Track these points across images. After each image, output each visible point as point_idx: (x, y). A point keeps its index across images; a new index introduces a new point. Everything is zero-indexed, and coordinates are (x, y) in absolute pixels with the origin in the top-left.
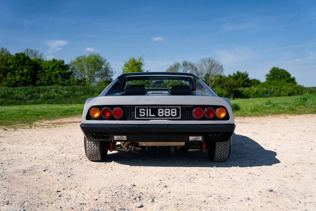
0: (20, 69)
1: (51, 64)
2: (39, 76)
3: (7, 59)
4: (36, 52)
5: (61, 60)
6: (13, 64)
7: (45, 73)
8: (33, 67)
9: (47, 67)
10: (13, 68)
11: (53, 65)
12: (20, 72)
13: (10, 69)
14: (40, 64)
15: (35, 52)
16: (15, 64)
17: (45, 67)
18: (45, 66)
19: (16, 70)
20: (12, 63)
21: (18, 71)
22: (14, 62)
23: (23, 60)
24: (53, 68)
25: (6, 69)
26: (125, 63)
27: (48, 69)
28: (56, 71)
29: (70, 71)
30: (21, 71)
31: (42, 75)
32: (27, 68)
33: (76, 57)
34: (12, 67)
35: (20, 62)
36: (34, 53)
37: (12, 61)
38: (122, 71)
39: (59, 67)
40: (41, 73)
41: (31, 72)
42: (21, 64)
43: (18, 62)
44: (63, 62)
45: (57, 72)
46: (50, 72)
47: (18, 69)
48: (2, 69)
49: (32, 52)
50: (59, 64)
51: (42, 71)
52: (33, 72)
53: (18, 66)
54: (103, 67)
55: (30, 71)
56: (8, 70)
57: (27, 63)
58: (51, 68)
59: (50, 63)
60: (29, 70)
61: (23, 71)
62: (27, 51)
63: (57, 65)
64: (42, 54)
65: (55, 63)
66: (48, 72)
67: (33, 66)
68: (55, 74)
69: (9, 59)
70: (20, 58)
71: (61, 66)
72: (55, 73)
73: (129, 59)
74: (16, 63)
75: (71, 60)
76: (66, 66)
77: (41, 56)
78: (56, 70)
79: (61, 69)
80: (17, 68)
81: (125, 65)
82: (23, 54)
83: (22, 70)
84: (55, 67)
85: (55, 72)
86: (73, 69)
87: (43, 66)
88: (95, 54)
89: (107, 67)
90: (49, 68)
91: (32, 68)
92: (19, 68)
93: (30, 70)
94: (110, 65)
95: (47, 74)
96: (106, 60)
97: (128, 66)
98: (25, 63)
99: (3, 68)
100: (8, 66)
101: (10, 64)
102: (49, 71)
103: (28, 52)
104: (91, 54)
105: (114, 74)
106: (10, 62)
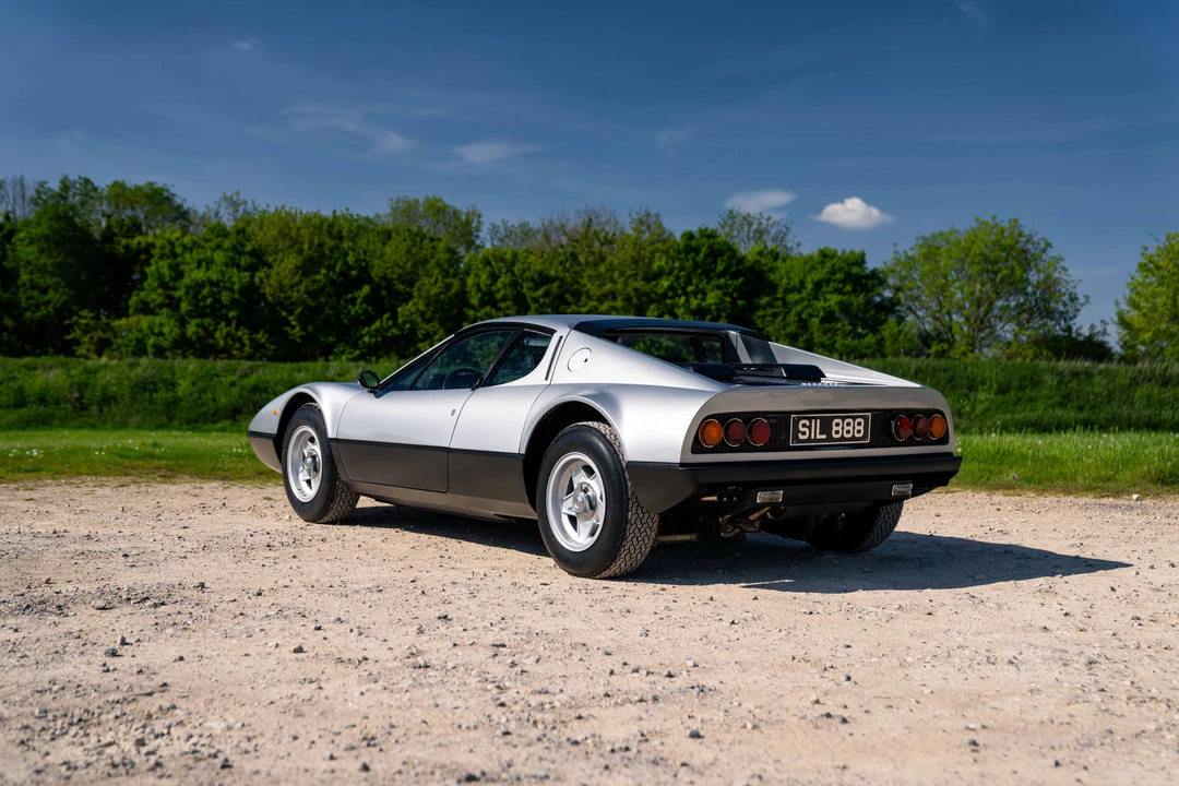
0: (695, 293)
1: (813, 268)
2: (764, 316)
3: (652, 253)
4: (764, 222)
5: (852, 252)
6: (670, 273)
7: (785, 303)
8: (743, 283)
9: (796, 282)
10: (671, 288)
11: (818, 275)
12: (694, 303)
13: (660, 291)
14: (771, 270)
15: (760, 224)
16: (676, 272)
17: (788, 283)
18: (789, 279)
19: (679, 296)
20: (667, 268)
21: (687, 301)
22: (677, 265)
23: (706, 257)
24: (818, 285)
25: (646, 294)
26: (1143, 254)
27: (800, 292)
28: (829, 296)
29: (888, 294)
30: (696, 298)
31: (774, 315)
32: (718, 287)
33: (917, 239)
34: (665, 283)
35: (696, 265)
36: (755, 226)
37: (667, 263)
38: (1128, 293)
39: (844, 282)
40: (772, 306)
41: (734, 303)
42: (699, 271)
43: (688, 264)
44: (860, 261)
45: (834, 299)
46: (806, 303)
47: (685, 293)
48: (632, 294)
49: (750, 225)
50: (841, 269)
51: (776, 299)
52: (740, 302)
53: (689, 282)
54: (1033, 277)
55: (728, 299)
56: (653, 296)
57: (720, 267)
58: (809, 286)
59: (808, 267)
60: (725, 294)
61: (703, 300)
62: (730, 222)
63: (833, 272)
64: (787, 228)
65: (828, 265)
66: (797, 302)
67: (741, 280)
68: (824, 309)
69: (657, 255)
70: (697, 250)
71: (849, 277)
72: (827, 304)
73: (1163, 239)
74: (682, 269)
75: (896, 252)
76: (874, 274)
77: (780, 238)
78: (831, 293)
79: (849, 288)
80: (684, 289)
81: (1142, 267)
82: (709, 235)
83: (700, 296)
84: (828, 282)
85: (825, 300)
86: (898, 289)
87: (782, 278)
88: (998, 220)
89: (1048, 277)
90: (802, 283)
91: (737, 289)
92: (690, 288)
93: (731, 295)
94: (1065, 269)
95: (793, 312)
96: (1049, 245)
97: (1158, 268)
98: (714, 270)
99: (636, 290)
100: (653, 283)
101: (658, 275)
102: (802, 300)
103: (734, 223)
104: (982, 223)
105: (1082, 305)
106: (660, 267)
